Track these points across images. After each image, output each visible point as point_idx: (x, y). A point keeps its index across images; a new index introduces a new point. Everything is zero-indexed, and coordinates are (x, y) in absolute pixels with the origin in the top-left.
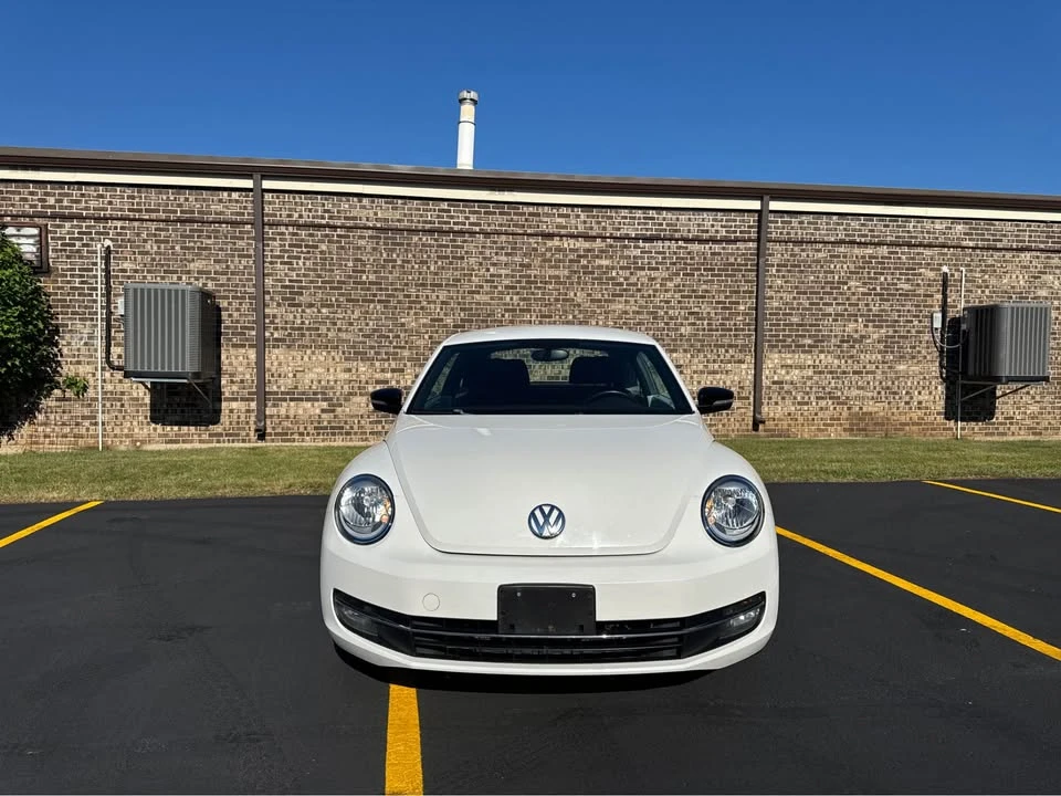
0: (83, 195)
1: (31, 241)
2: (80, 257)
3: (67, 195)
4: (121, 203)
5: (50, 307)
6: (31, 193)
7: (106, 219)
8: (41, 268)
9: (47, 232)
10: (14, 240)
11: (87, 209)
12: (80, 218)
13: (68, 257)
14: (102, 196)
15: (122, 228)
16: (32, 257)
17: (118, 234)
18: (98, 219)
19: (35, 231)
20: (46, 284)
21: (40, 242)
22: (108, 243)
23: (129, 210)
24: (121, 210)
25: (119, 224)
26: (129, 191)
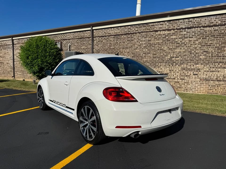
0: (67, 35)
1: (60, 45)
2: (66, 47)
3: (65, 35)
4: (71, 36)
5: (62, 57)
6: (60, 36)
7: (70, 39)
8: (61, 50)
9: (62, 43)
10: (58, 45)
11: (67, 38)
12: (66, 40)
13: (65, 47)
14: (69, 35)
15: (72, 41)
16: (60, 48)
17: (71, 42)
18: (69, 40)
19: (60, 43)
20: (62, 53)
21: (61, 45)
22: (70, 44)
23: (73, 37)
24: (72, 37)
25: (71, 40)
26: (73, 33)
